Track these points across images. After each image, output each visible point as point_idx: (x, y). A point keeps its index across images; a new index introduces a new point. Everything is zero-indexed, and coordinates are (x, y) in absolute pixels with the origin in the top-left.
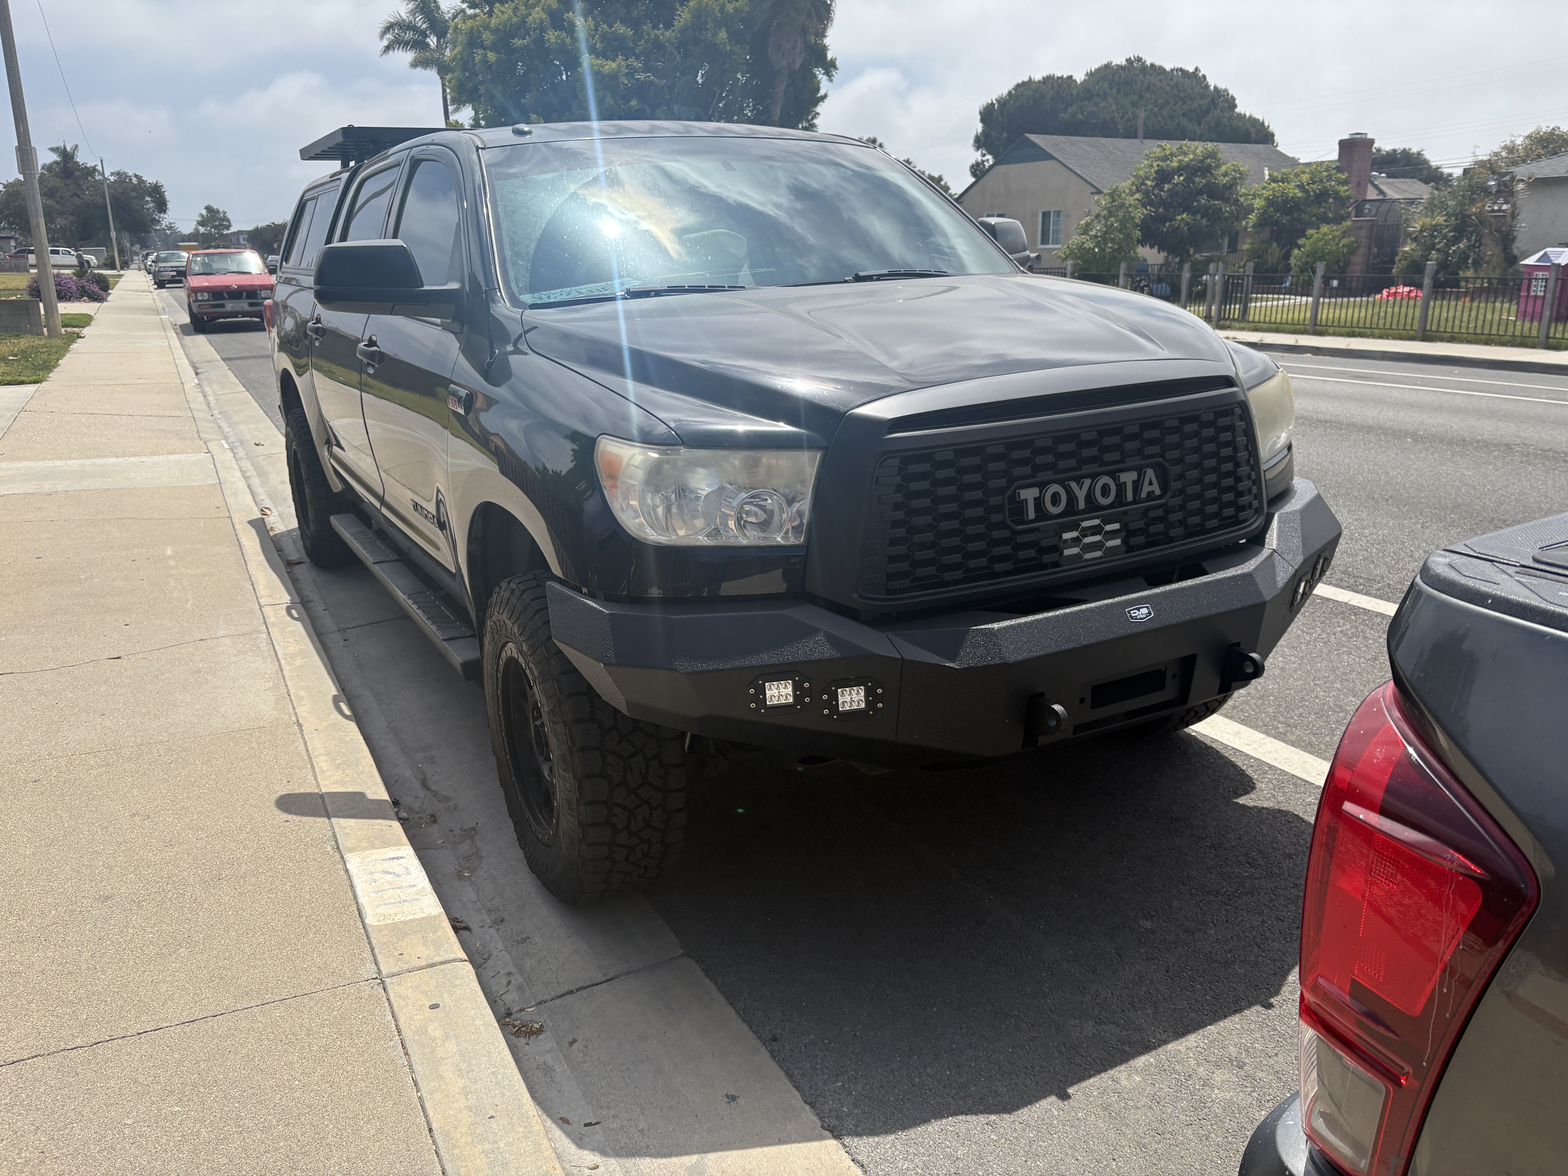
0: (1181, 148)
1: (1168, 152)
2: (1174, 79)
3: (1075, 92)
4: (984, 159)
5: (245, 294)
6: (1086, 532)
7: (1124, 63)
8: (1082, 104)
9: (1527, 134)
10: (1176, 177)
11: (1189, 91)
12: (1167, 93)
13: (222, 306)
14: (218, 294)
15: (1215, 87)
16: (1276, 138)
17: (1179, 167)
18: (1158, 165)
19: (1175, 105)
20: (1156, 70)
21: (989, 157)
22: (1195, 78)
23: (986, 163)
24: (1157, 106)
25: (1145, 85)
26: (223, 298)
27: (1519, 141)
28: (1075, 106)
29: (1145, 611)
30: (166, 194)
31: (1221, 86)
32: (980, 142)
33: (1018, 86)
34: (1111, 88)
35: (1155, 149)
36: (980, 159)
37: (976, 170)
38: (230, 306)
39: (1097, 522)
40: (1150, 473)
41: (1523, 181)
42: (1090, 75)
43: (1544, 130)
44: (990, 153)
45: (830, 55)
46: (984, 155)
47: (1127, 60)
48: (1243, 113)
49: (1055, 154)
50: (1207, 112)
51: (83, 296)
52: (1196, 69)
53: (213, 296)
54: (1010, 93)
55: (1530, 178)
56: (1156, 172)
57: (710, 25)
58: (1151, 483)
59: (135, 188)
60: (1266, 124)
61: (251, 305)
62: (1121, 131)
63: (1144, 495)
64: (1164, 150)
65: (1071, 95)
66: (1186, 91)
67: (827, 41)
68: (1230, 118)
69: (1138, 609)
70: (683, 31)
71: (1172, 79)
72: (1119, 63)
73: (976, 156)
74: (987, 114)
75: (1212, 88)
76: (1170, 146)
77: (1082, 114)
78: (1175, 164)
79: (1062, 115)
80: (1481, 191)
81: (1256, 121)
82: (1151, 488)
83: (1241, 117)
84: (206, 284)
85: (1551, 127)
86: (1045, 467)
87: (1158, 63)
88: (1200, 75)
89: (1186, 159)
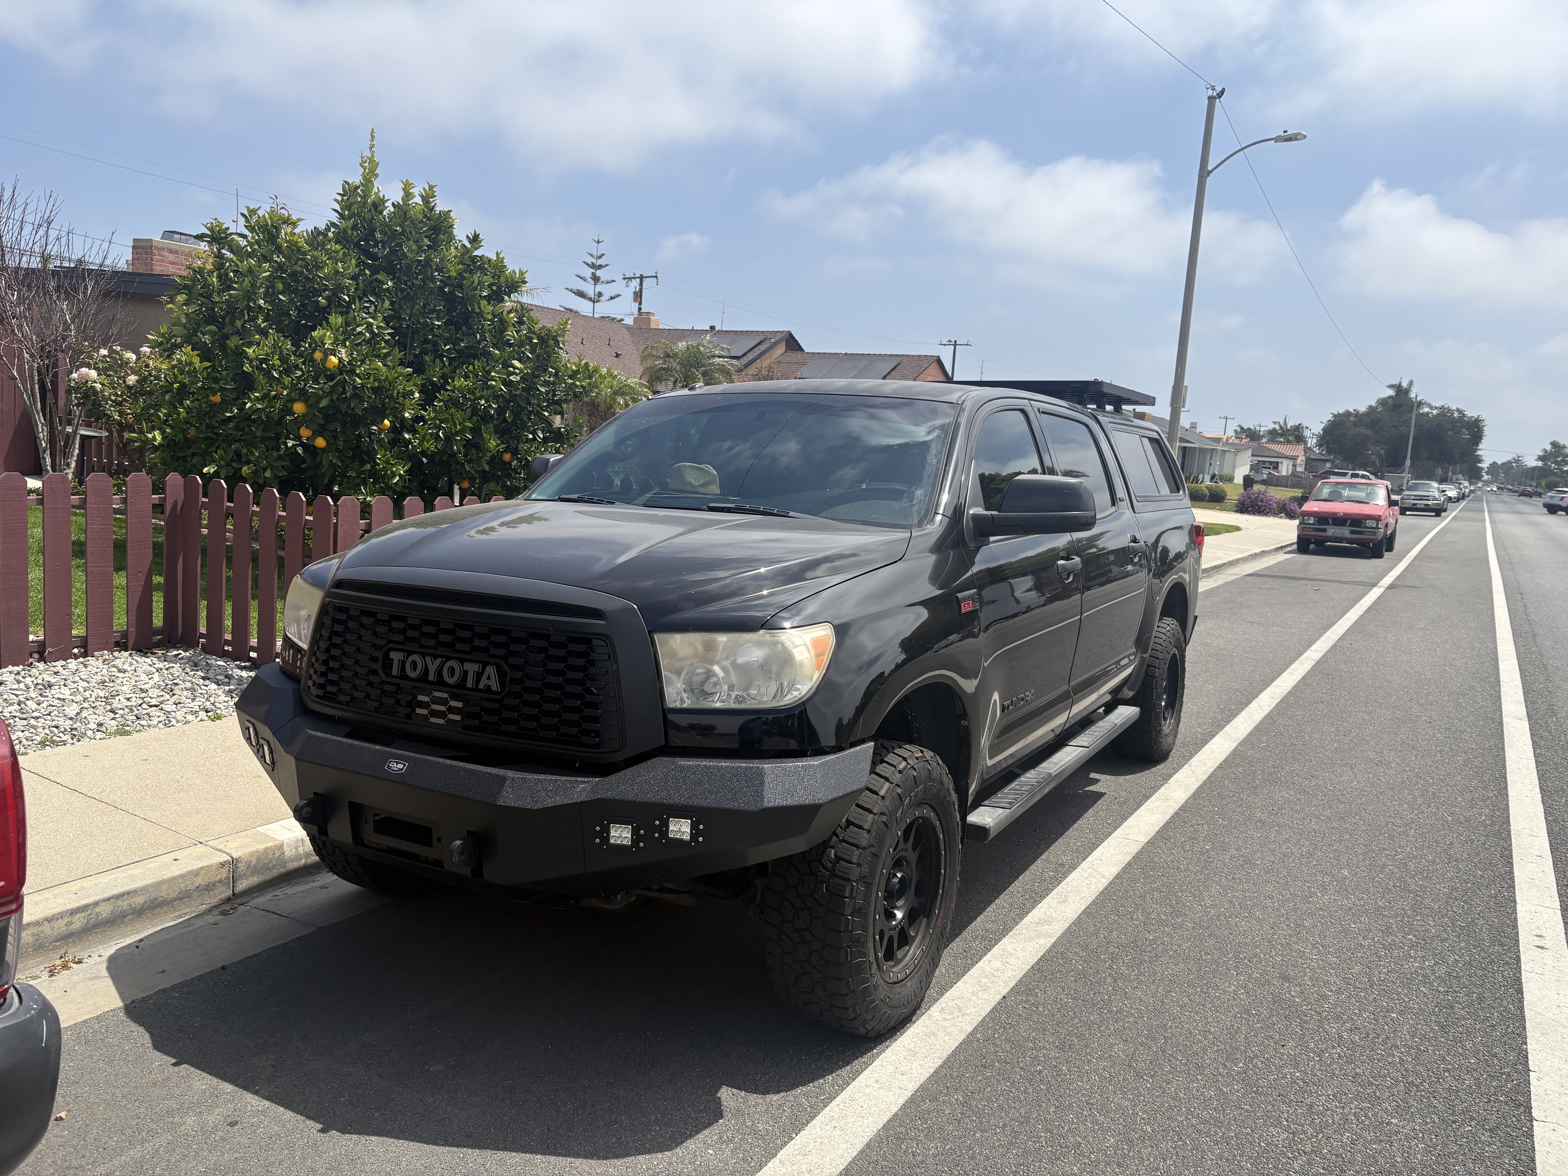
5: (1349, 522)
6: (436, 701)
13: (1325, 530)
14: (1323, 519)
26: (1327, 523)
29: (400, 766)
30: (1485, 428)
38: (1332, 531)
39: (445, 695)
40: (490, 670)
51: (1281, 513)
53: (1318, 521)
58: (489, 678)
59: (1453, 421)
61: (1352, 532)
63: (481, 686)
69: (397, 763)
82: (488, 683)
84: (1316, 509)
86: (412, 640)
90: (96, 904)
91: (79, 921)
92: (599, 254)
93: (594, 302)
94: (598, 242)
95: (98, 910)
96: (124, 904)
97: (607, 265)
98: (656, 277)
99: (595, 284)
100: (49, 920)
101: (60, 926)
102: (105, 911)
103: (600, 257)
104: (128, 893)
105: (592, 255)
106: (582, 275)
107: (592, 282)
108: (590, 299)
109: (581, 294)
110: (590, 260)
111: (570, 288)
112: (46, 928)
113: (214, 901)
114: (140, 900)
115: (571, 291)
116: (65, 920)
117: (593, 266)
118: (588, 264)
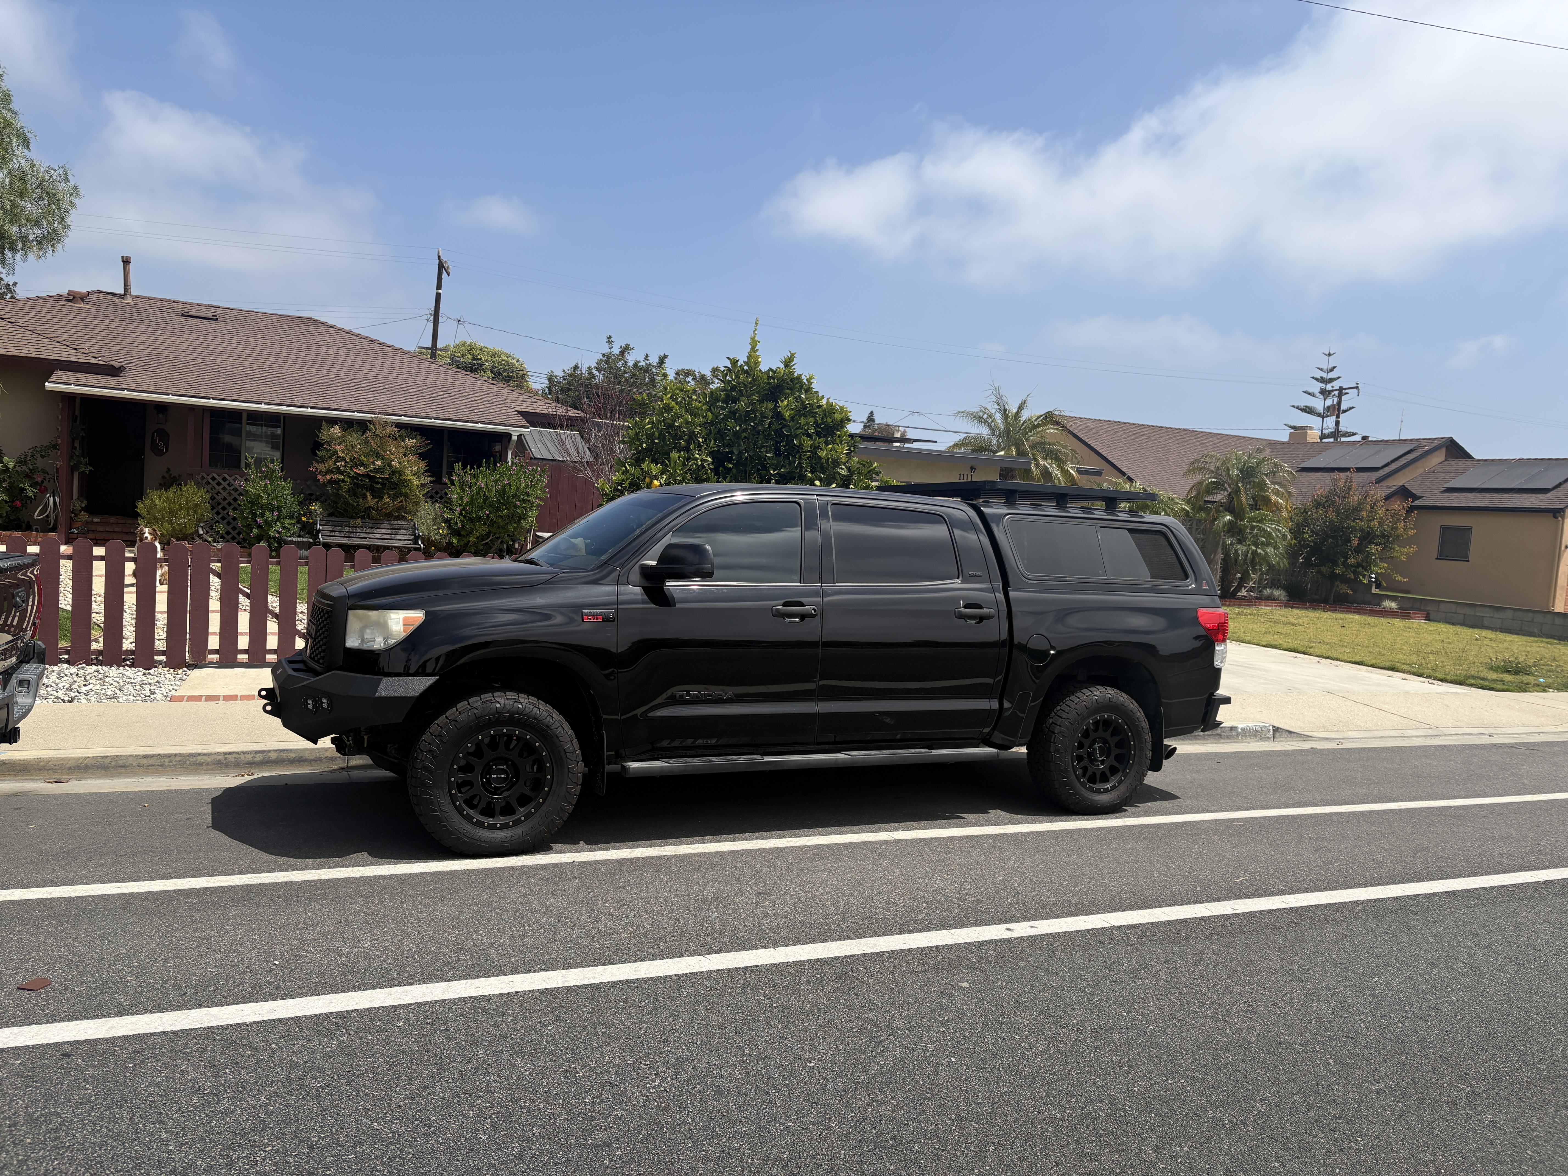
90: (269, 751)
91: (259, 758)
92: (1330, 366)
93: (1323, 417)
94: (1330, 355)
95: (270, 754)
96: (284, 755)
97: (1339, 378)
98: (1357, 388)
99: (1325, 399)
100: (244, 753)
101: (249, 757)
102: (273, 756)
103: (1332, 370)
104: (287, 750)
105: (1321, 370)
106: (1310, 391)
107: (1322, 397)
108: (1319, 415)
109: (1308, 410)
110: (1320, 374)
111: (1296, 405)
112: (242, 756)
113: (335, 767)
114: (293, 755)
115: (1297, 408)
116: (253, 755)
117: (1322, 380)
118: (1317, 379)
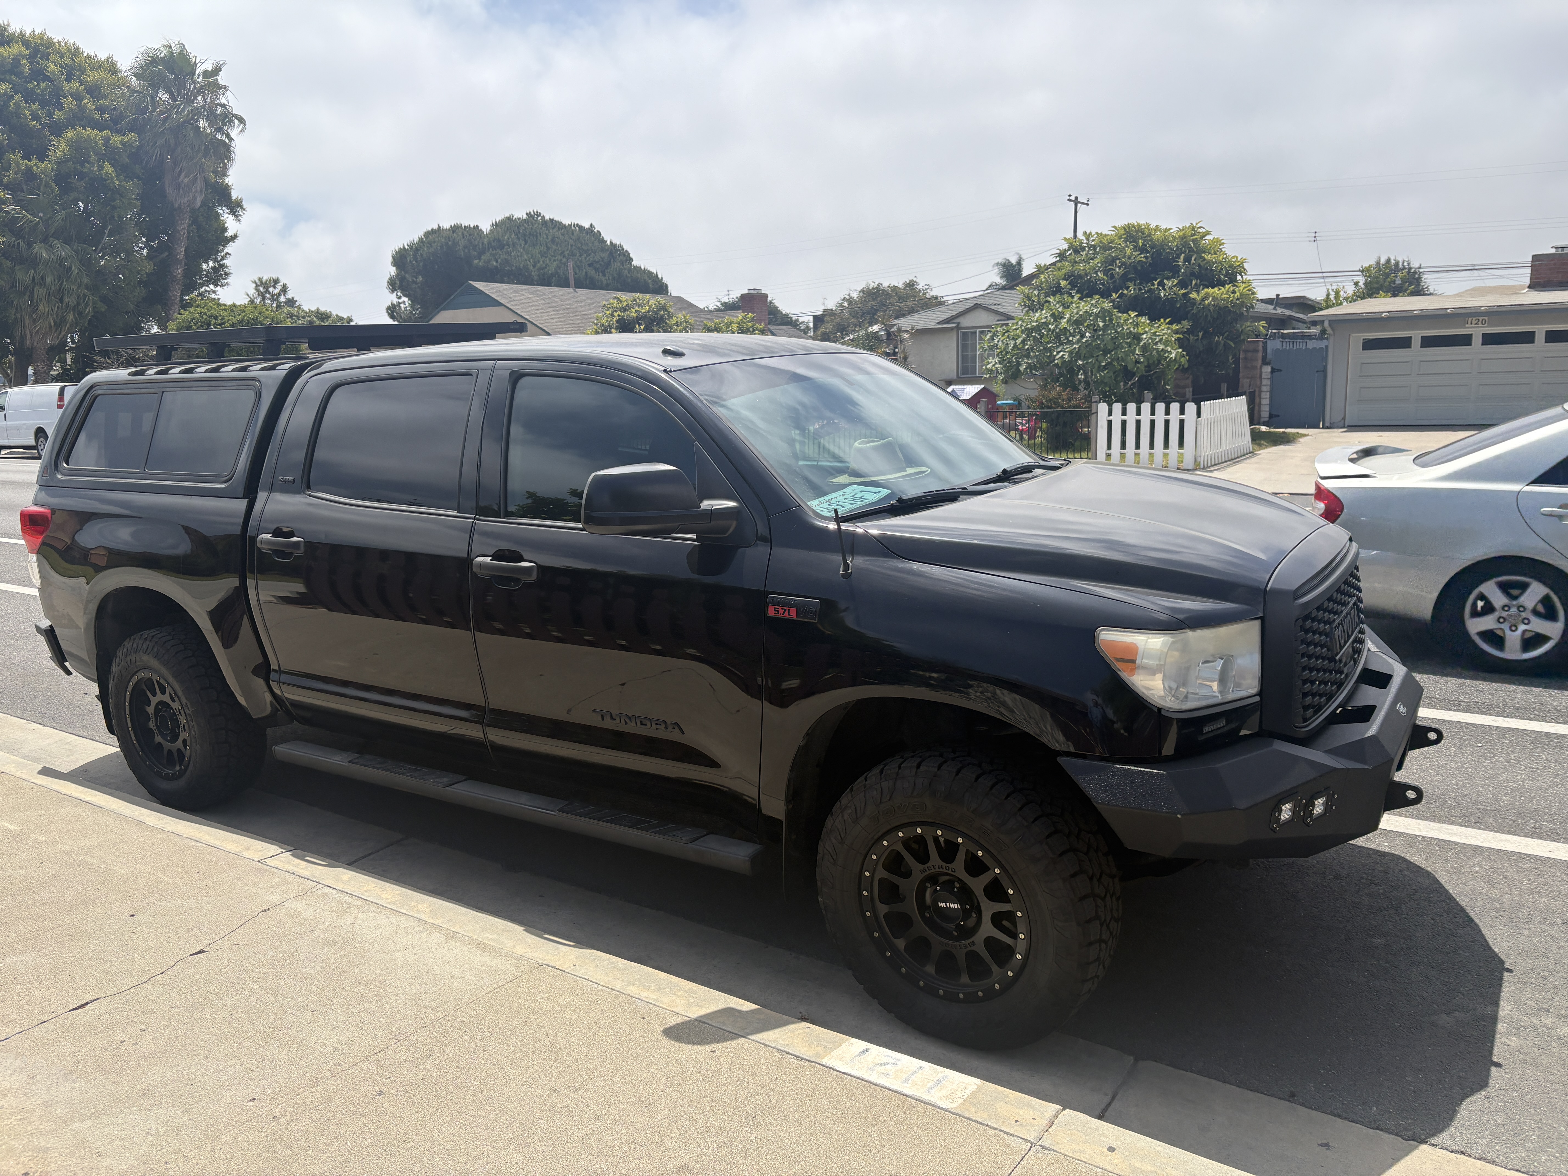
0: (635, 300)
1: (625, 304)
2: (575, 234)
3: (486, 241)
4: (400, 301)
7: (525, 216)
8: (494, 252)
9: (859, 289)
10: (637, 326)
11: (590, 245)
12: (572, 246)
15: (611, 242)
16: (669, 289)
17: (637, 317)
18: (619, 315)
19: (580, 256)
20: (554, 224)
21: (405, 299)
22: (591, 233)
23: (402, 305)
24: (564, 257)
25: (550, 238)
27: (855, 295)
28: (488, 254)
31: (617, 242)
32: (394, 285)
33: (428, 234)
34: (518, 238)
35: (611, 301)
36: (395, 301)
37: (393, 312)
41: (907, 331)
42: (496, 225)
43: (872, 285)
44: (405, 296)
45: (234, 195)
46: (400, 298)
47: (527, 214)
48: (638, 265)
49: (502, 301)
50: (608, 265)
52: (591, 225)
54: (421, 240)
55: (913, 329)
56: (617, 321)
57: (93, 158)
60: (660, 276)
62: (536, 278)
64: (621, 301)
65: (483, 243)
66: (587, 244)
67: (229, 180)
68: (630, 270)
70: (61, 162)
71: (573, 234)
72: (520, 216)
73: (393, 298)
74: (400, 259)
75: (608, 243)
76: (626, 297)
77: (497, 262)
78: (634, 315)
79: (476, 261)
80: (875, 340)
81: (650, 273)
83: (638, 269)
85: (877, 283)
87: (557, 218)
88: (595, 231)
89: (643, 311)
